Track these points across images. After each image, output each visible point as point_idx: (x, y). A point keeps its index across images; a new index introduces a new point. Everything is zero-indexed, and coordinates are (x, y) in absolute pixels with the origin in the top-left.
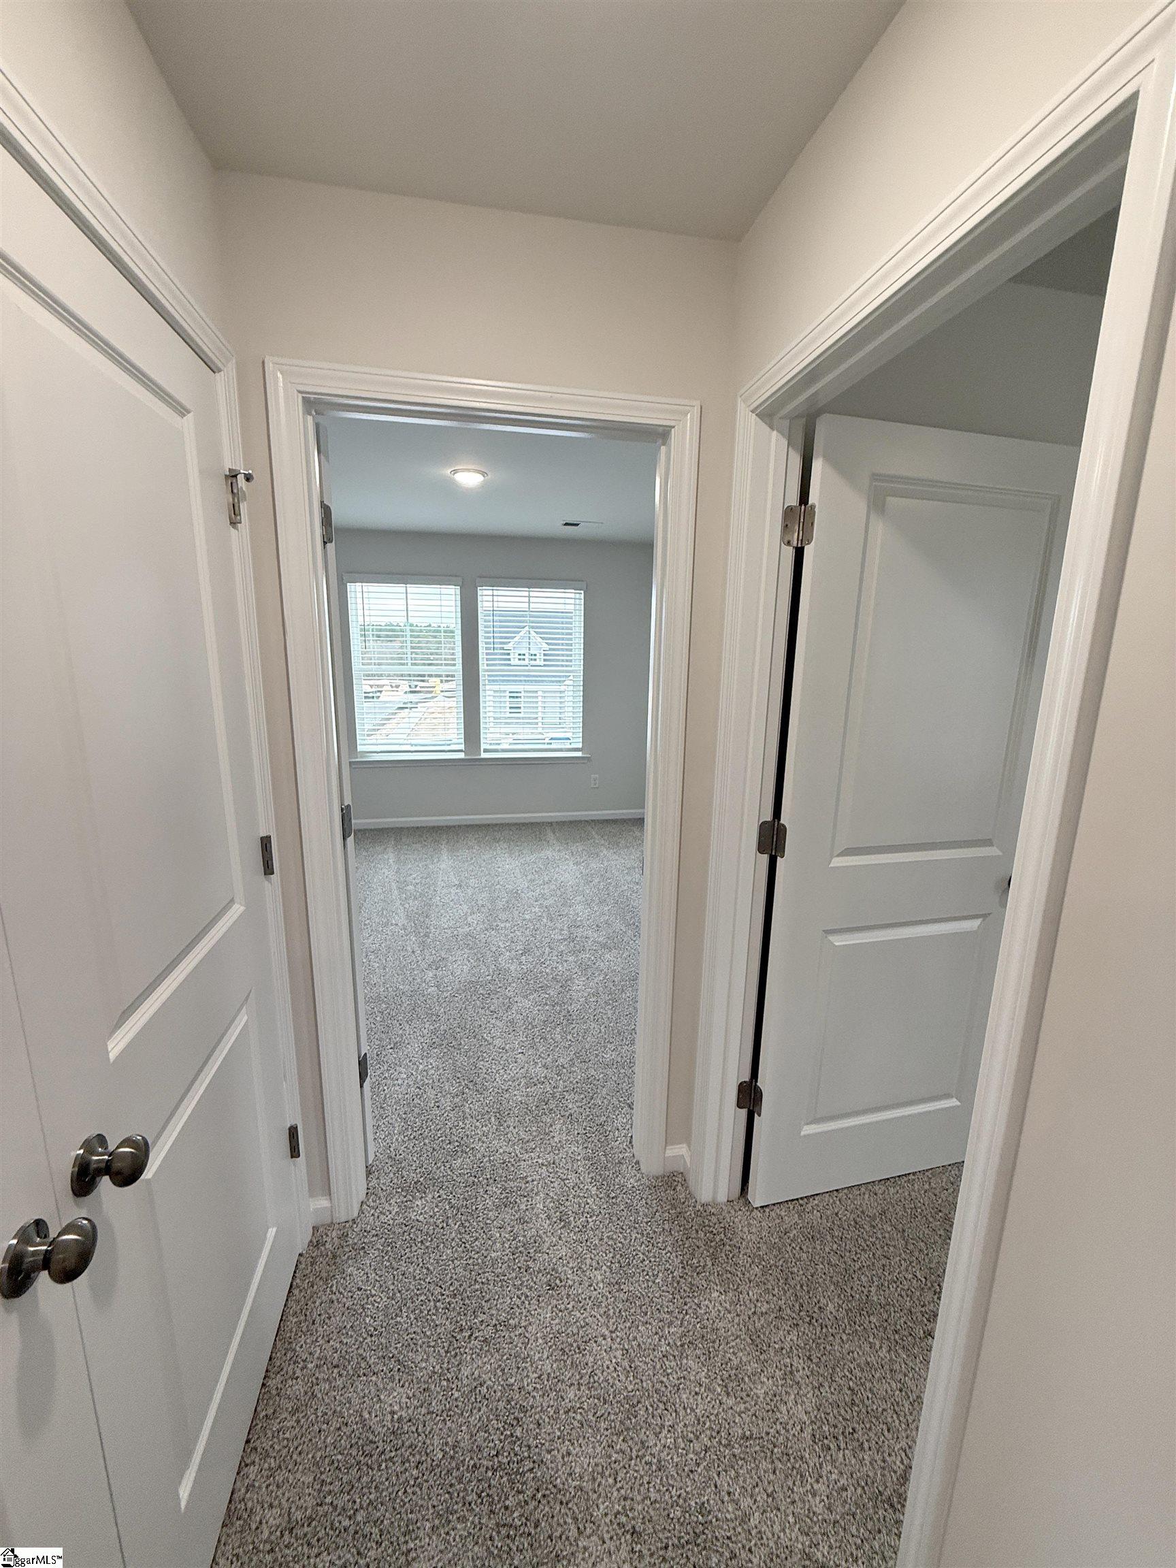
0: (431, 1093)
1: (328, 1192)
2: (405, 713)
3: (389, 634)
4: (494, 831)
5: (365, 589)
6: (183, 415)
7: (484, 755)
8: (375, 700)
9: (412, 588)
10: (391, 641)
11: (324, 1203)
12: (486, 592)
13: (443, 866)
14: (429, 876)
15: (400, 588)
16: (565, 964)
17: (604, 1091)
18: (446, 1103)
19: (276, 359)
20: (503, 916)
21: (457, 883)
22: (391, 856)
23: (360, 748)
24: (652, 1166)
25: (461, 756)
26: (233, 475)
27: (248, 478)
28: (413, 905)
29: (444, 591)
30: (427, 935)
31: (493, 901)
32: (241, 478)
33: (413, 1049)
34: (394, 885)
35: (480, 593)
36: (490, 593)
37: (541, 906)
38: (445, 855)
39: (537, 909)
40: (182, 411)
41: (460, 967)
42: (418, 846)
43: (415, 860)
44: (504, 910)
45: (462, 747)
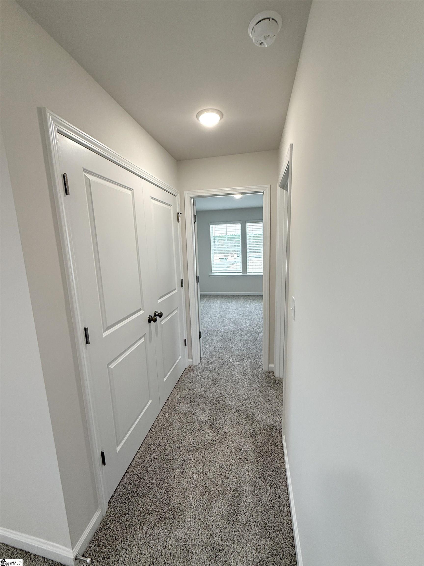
0: (217, 349)
1: (192, 358)
2: (235, 264)
3: (222, 238)
4: (250, 297)
5: (215, 226)
6: (171, 206)
7: (248, 274)
8: (226, 260)
9: (228, 225)
10: (232, 240)
11: (191, 360)
12: (249, 225)
13: (232, 305)
14: (228, 307)
15: (225, 225)
16: (259, 329)
17: (260, 355)
18: (220, 351)
19: (186, 191)
20: (246, 317)
21: (235, 309)
22: (219, 302)
23: (212, 272)
24: (266, 369)
25: (241, 274)
26: (178, 213)
27: (181, 213)
28: (222, 313)
29: (236, 225)
30: (224, 320)
31: (244, 314)
32: (179, 213)
33: (215, 341)
34: (218, 308)
35: (247, 225)
36: (250, 225)
37: (257, 316)
38: (234, 302)
39: (256, 317)
40: (170, 205)
41: (231, 327)
42: (227, 299)
43: (225, 303)
44: (247, 316)
45: (241, 271)
